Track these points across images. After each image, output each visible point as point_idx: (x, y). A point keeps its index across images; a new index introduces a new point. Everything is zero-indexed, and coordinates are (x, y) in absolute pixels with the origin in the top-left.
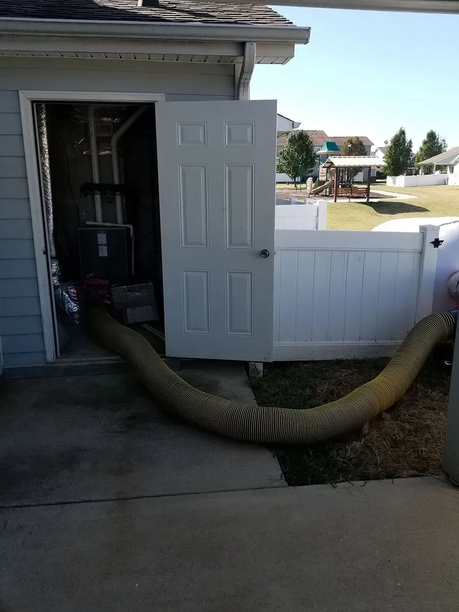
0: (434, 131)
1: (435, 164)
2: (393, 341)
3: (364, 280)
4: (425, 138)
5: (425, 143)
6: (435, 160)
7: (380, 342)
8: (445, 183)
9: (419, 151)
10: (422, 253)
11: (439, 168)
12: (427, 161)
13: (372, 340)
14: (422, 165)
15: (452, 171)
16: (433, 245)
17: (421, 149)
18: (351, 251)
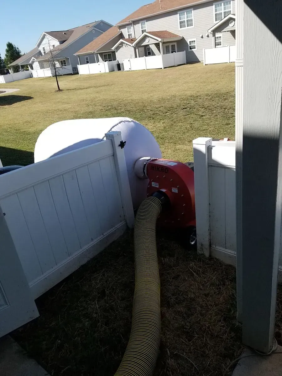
0: (11, 42)
1: (20, 65)
2: (114, 228)
3: (82, 193)
4: (6, 48)
5: (7, 51)
6: (19, 62)
7: (106, 234)
8: (31, 76)
9: (5, 57)
10: (114, 155)
11: (23, 67)
12: (14, 64)
13: (100, 235)
14: (11, 66)
15: (32, 68)
16: (120, 147)
17: (6, 56)
18: (64, 174)
